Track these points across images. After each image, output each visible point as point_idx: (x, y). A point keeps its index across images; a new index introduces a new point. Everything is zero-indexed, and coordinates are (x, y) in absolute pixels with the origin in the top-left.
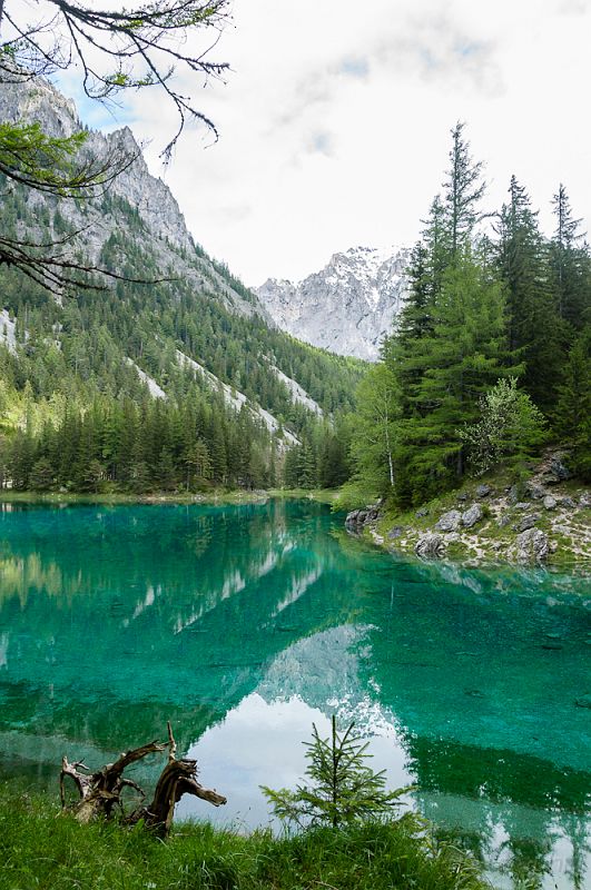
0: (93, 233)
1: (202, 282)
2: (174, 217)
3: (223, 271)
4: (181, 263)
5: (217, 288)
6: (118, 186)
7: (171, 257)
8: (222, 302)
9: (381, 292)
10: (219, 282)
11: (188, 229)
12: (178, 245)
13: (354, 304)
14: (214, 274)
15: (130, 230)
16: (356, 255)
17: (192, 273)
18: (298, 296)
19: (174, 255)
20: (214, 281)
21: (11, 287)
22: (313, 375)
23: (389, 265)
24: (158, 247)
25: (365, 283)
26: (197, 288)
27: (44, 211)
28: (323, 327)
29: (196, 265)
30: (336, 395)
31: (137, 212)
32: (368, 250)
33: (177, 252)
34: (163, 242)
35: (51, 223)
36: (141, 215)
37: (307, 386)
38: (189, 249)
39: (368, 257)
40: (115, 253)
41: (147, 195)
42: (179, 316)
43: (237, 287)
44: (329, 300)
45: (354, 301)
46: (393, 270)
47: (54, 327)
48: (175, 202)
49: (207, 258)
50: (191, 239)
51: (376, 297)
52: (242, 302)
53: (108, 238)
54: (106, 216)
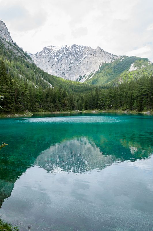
1: (18, 53)
2: (7, 33)
3: (21, 50)
4: (10, 47)
5: (22, 55)
8: (24, 59)
11: (11, 37)
13: (50, 61)
16: (50, 48)
17: (14, 50)
18: (35, 58)
19: (8, 44)
22: (53, 80)
25: (53, 56)
28: (42, 67)
32: (53, 47)
34: (4, 40)
38: (12, 43)
39: (54, 49)
43: (26, 55)
44: (44, 60)
46: (60, 53)
48: (7, 28)
49: (17, 46)
50: (12, 40)
51: (56, 60)
52: (28, 59)
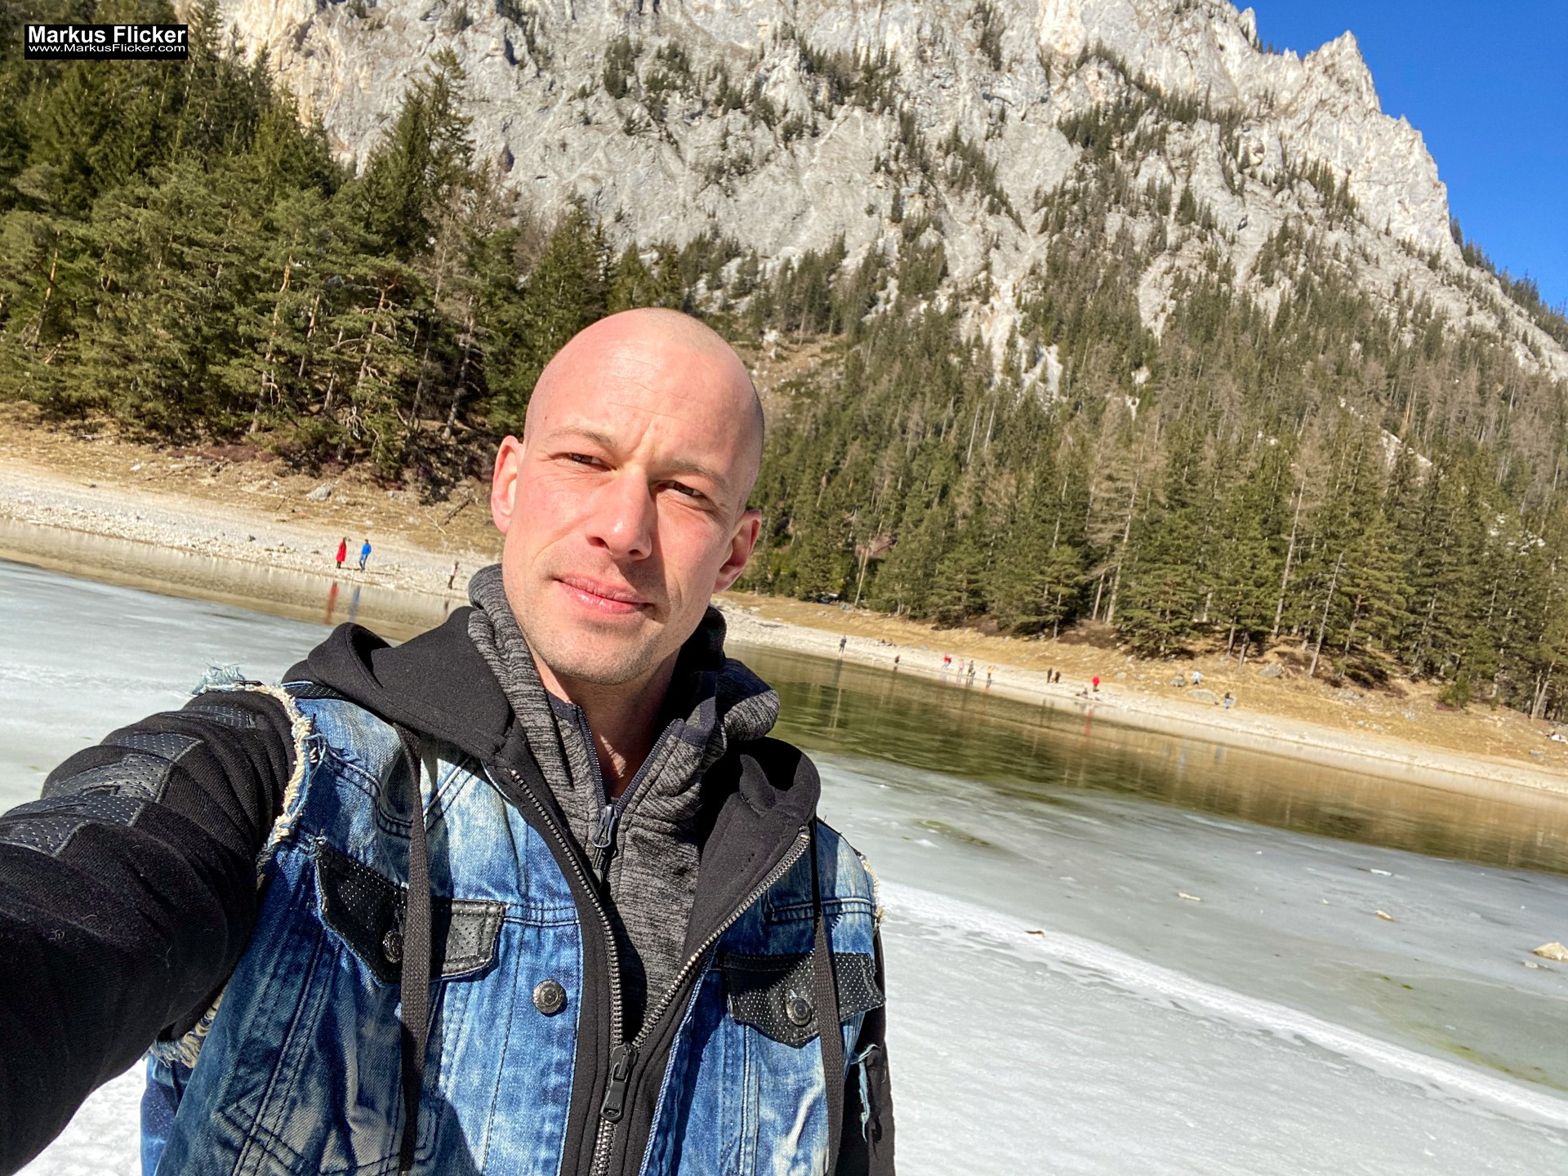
1: (1470, 313)
2: (1423, 189)
3: (1524, 295)
4: (1426, 275)
5: (1504, 325)
6: (1314, 143)
7: (1404, 265)
10: (1511, 314)
12: (1426, 245)
14: (1501, 299)
15: (1325, 218)
17: (1449, 296)
19: (1411, 262)
20: (1498, 312)
24: (1379, 248)
26: (1456, 323)
27: (1166, 191)
29: (1459, 281)
31: (1346, 187)
33: (1421, 255)
34: (1394, 239)
35: (1174, 209)
36: (1351, 192)
38: (1449, 251)
40: (1285, 254)
41: (1370, 154)
43: (1554, 325)
49: (1490, 267)
50: (1455, 231)
52: (1559, 354)
53: (1275, 231)
54: (1279, 197)
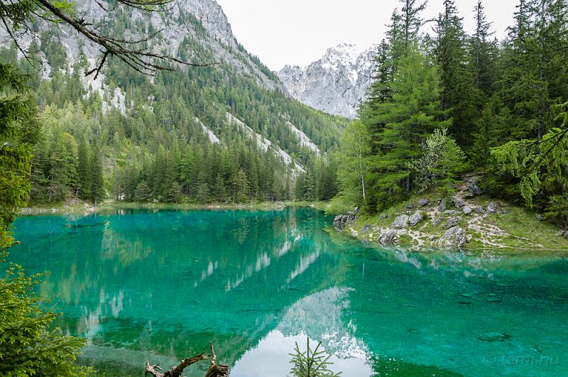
0: (173, 37)
1: (243, 68)
2: (224, 25)
3: (256, 60)
4: (229, 55)
5: (252, 72)
6: (189, 6)
7: (222, 52)
8: (255, 81)
9: (359, 73)
10: (254, 68)
11: (233, 33)
12: (227, 44)
13: (341, 81)
14: (250, 63)
15: (197, 35)
16: (342, 49)
17: (236, 62)
18: (305, 76)
19: (224, 51)
20: (250, 67)
21: (122, 72)
22: (314, 128)
23: (364, 55)
24: (214, 45)
25: (348, 68)
26: (239, 72)
27: (142, 23)
28: (320, 96)
29: (238, 57)
30: (329, 140)
31: (201, 23)
32: (350, 46)
33: (226, 48)
34: (218, 42)
35: (147, 31)
36: (203, 25)
37: (310, 135)
38: (234, 46)
39: (350, 51)
40: (187, 50)
41: (207, 12)
42: (228, 90)
43: (265, 70)
44: (324, 79)
45: (341, 79)
46: (367, 58)
47: (149, 98)
48: (225, 16)
49: (246, 52)
50: (235, 40)
51: (356, 76)
52: (268, 80)
53: (183, 40)
54: (181, 26)
